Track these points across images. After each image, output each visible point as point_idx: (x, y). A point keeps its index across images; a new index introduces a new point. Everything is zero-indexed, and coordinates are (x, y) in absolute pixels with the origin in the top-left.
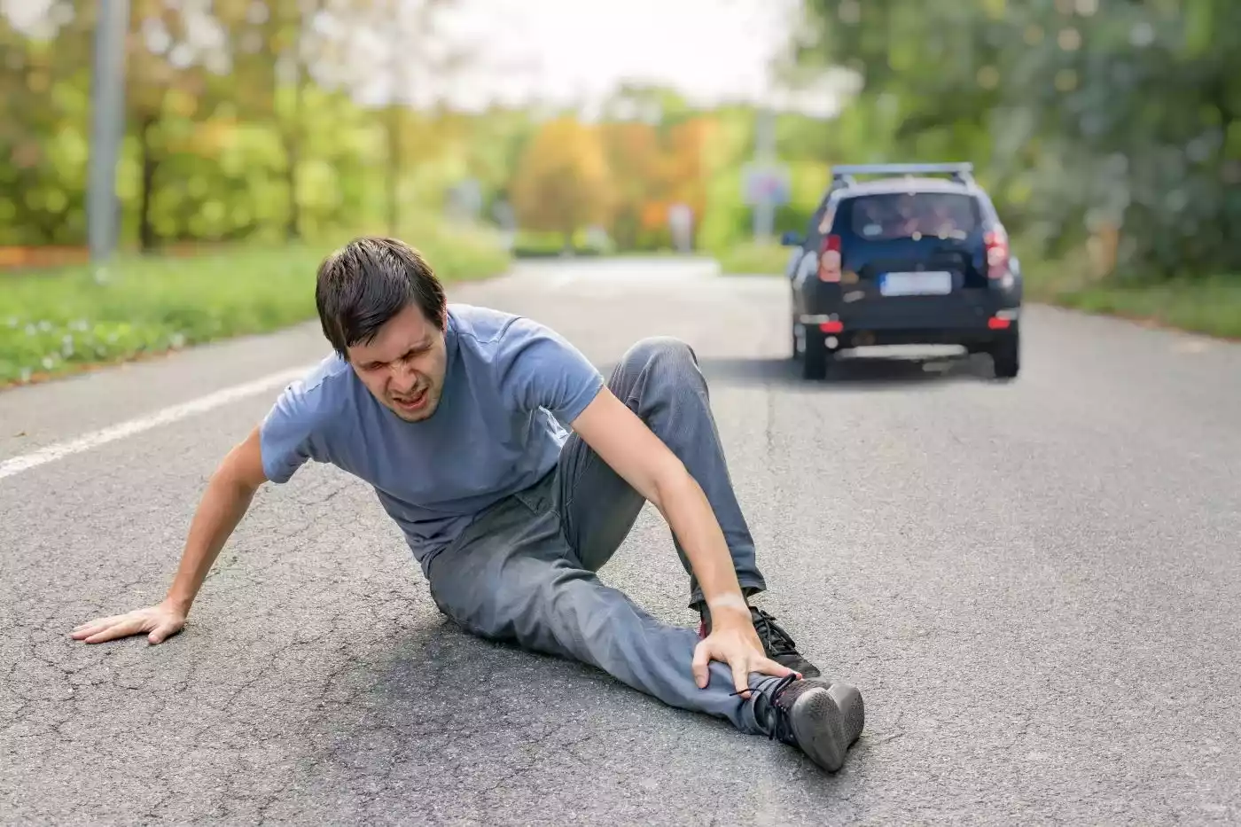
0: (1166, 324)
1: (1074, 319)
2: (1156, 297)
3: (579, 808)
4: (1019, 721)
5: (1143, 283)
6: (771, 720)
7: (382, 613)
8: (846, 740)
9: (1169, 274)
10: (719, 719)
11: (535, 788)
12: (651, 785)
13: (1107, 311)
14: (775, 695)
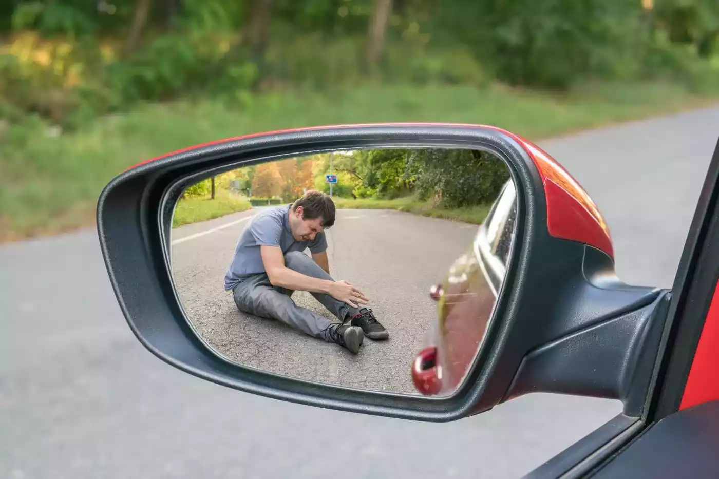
0: (457, 220)
1: (430, 218)
2: (455, 212)
3: (273, 366)
4: (412, 338)
5: (452, 207)
6: (336, 337)
7: (211, 309)
8: (359, 343)
9: (460, 205)
10: (318, 338)
11: (260, 359)
12: (296, 358)
13: (440, 217)
14: (337, 329)
